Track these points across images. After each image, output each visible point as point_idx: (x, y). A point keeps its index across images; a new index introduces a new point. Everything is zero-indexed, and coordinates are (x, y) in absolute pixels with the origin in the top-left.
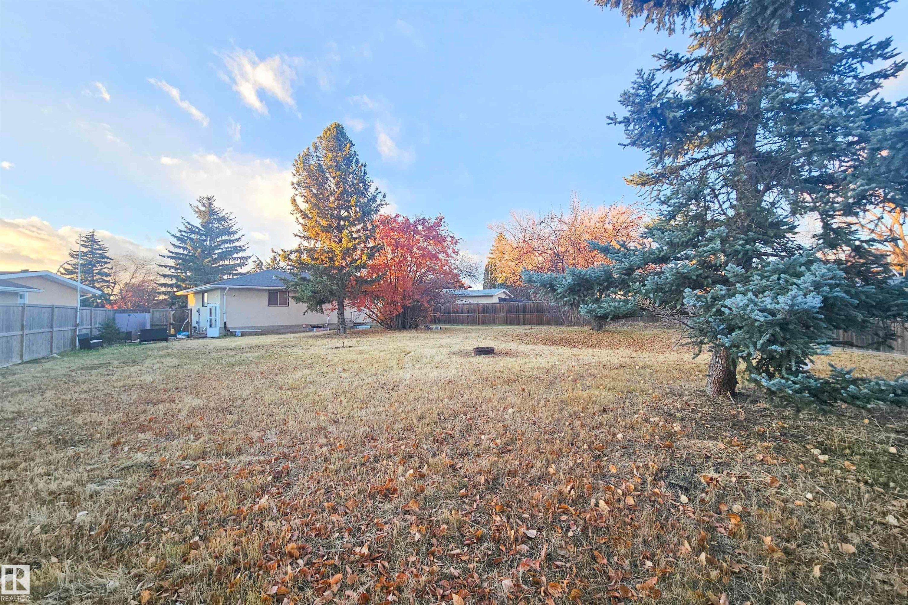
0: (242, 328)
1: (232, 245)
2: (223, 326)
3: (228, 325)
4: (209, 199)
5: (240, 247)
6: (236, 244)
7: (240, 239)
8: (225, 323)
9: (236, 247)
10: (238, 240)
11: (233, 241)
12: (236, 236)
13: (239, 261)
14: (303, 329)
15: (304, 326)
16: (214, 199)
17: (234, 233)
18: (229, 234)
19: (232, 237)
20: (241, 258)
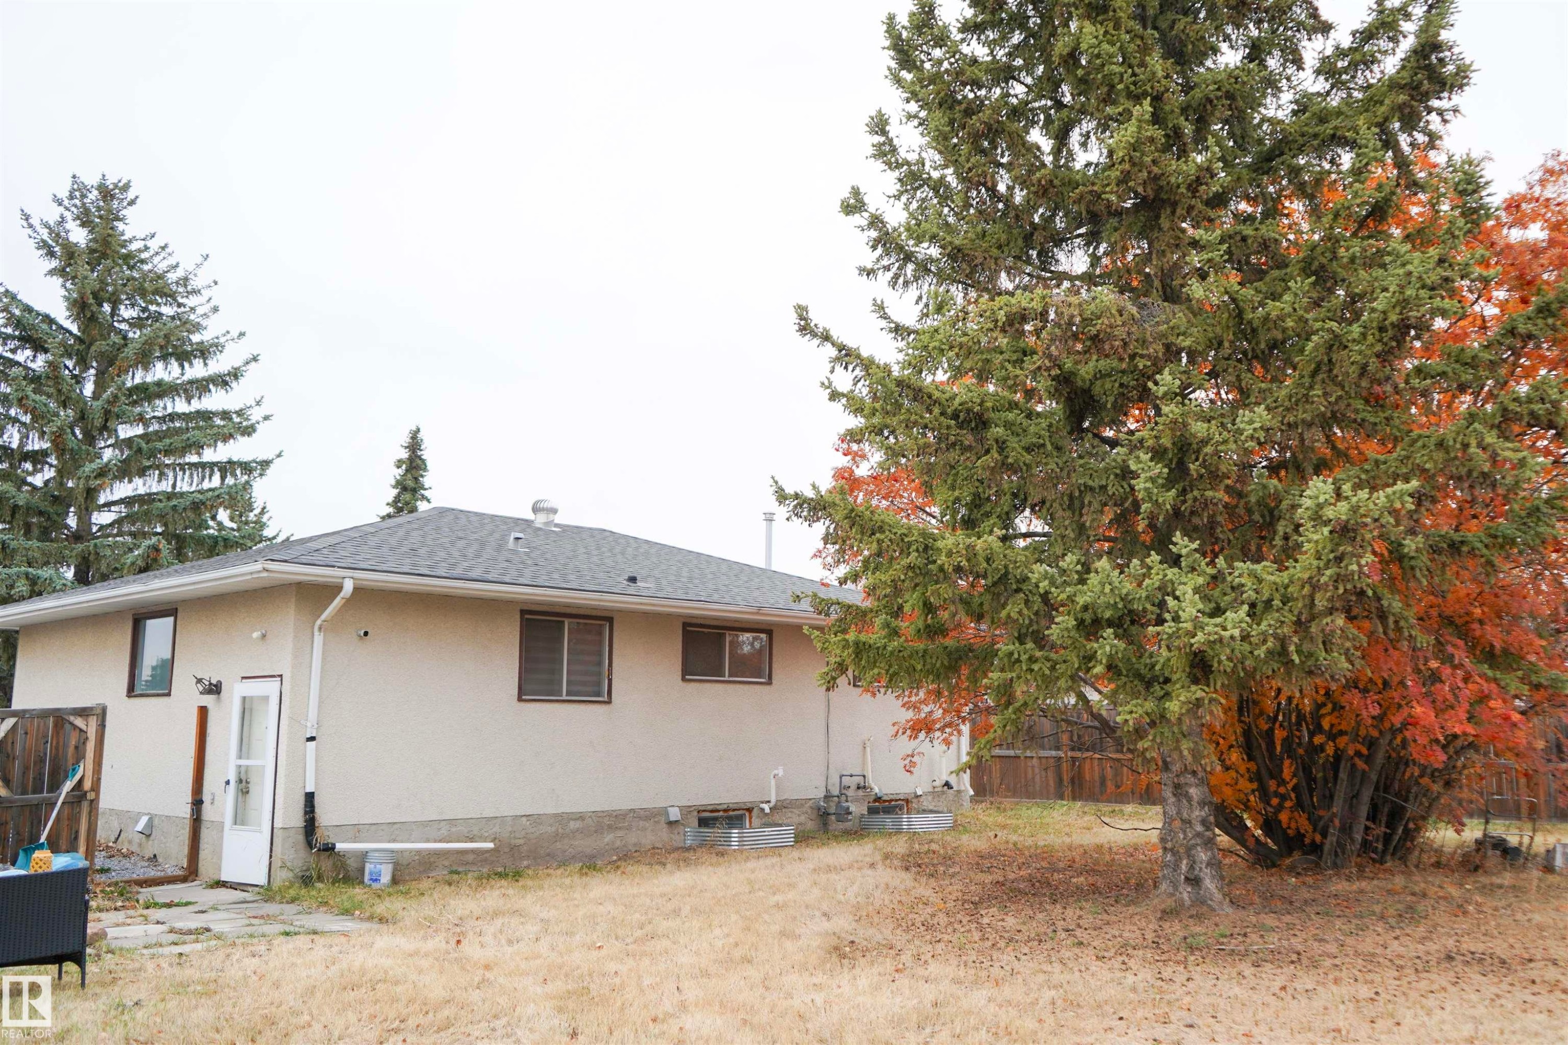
0: (394, 829)
1: (196, 405)
2: (297, 820)
3: (325, 817)
4: (106, 193)
5: (225, 415)
6: (215, 401)
7: (236, 374)
8: (310, 798)
9: (206, 416)
10: (223, 381)
11: (202, 386)
12: (218, 365)
13: (216, 481)
14: (663, 835)
15: (675, 814)
16: (131, 195)
17: (204, 352)
18: (184, 357)
19: (197, 370)
20: (227, 468)
